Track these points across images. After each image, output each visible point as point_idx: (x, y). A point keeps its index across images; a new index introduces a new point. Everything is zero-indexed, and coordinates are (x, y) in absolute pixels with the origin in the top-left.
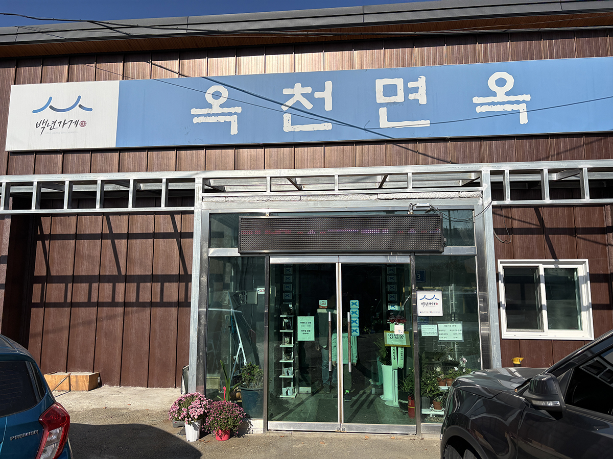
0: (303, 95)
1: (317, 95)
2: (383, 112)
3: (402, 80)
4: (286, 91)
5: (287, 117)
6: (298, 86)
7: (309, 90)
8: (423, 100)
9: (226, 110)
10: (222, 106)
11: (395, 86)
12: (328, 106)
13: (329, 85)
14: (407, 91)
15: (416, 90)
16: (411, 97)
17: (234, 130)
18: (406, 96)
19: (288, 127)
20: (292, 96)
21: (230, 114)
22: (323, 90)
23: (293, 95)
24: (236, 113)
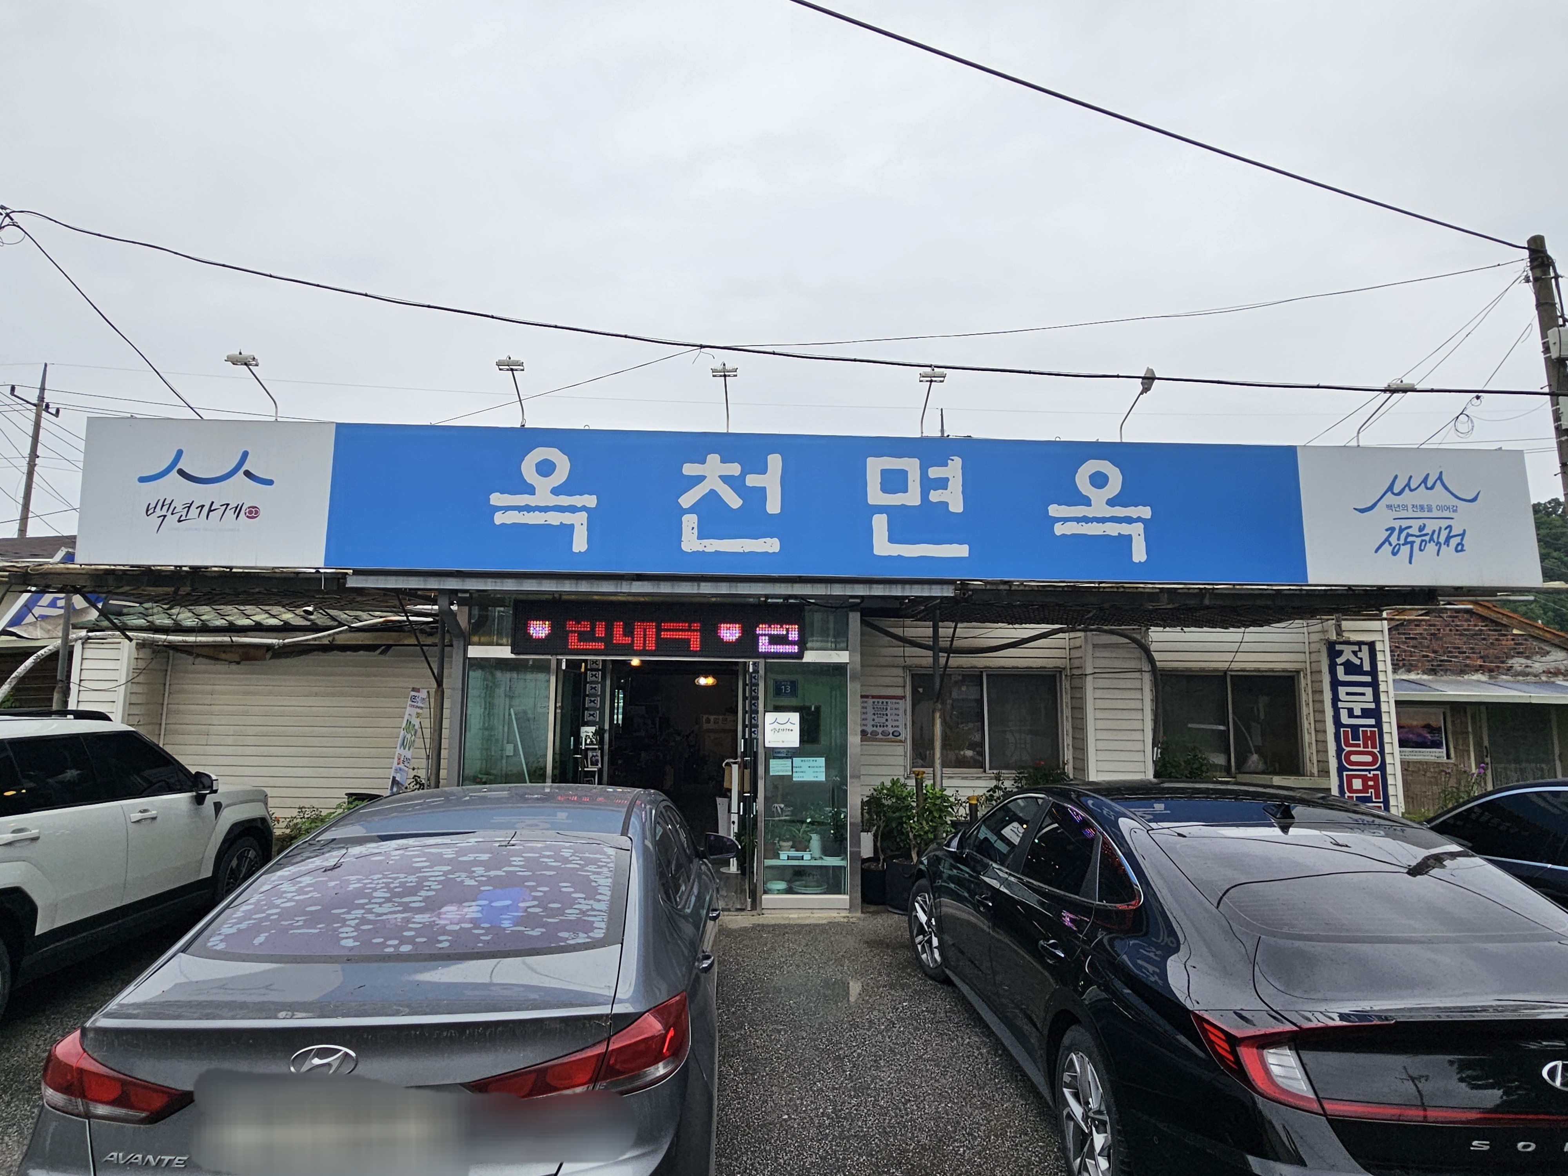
0: (725, 479)
1: (752, 480)
2: (880, 523)
3: (916, 461)
4: (689, 469)
5: (690, 522)
6: (713, 459)
7: (734, 469)
8: (957, 506)
9: (564, 500)
10: (556, 491)
11: (904, 474)
12: (774, 506)
13: (775, 461)
14: (928, 485)
15: (942, 483)
16: (935, 496)
17: (580, 543)
18: (925, 495)
19: (691, 542)
20: (701, 479)
21: (573, 509)
22: (764, 471)
23: (704, 477)
24: (584, 508)
